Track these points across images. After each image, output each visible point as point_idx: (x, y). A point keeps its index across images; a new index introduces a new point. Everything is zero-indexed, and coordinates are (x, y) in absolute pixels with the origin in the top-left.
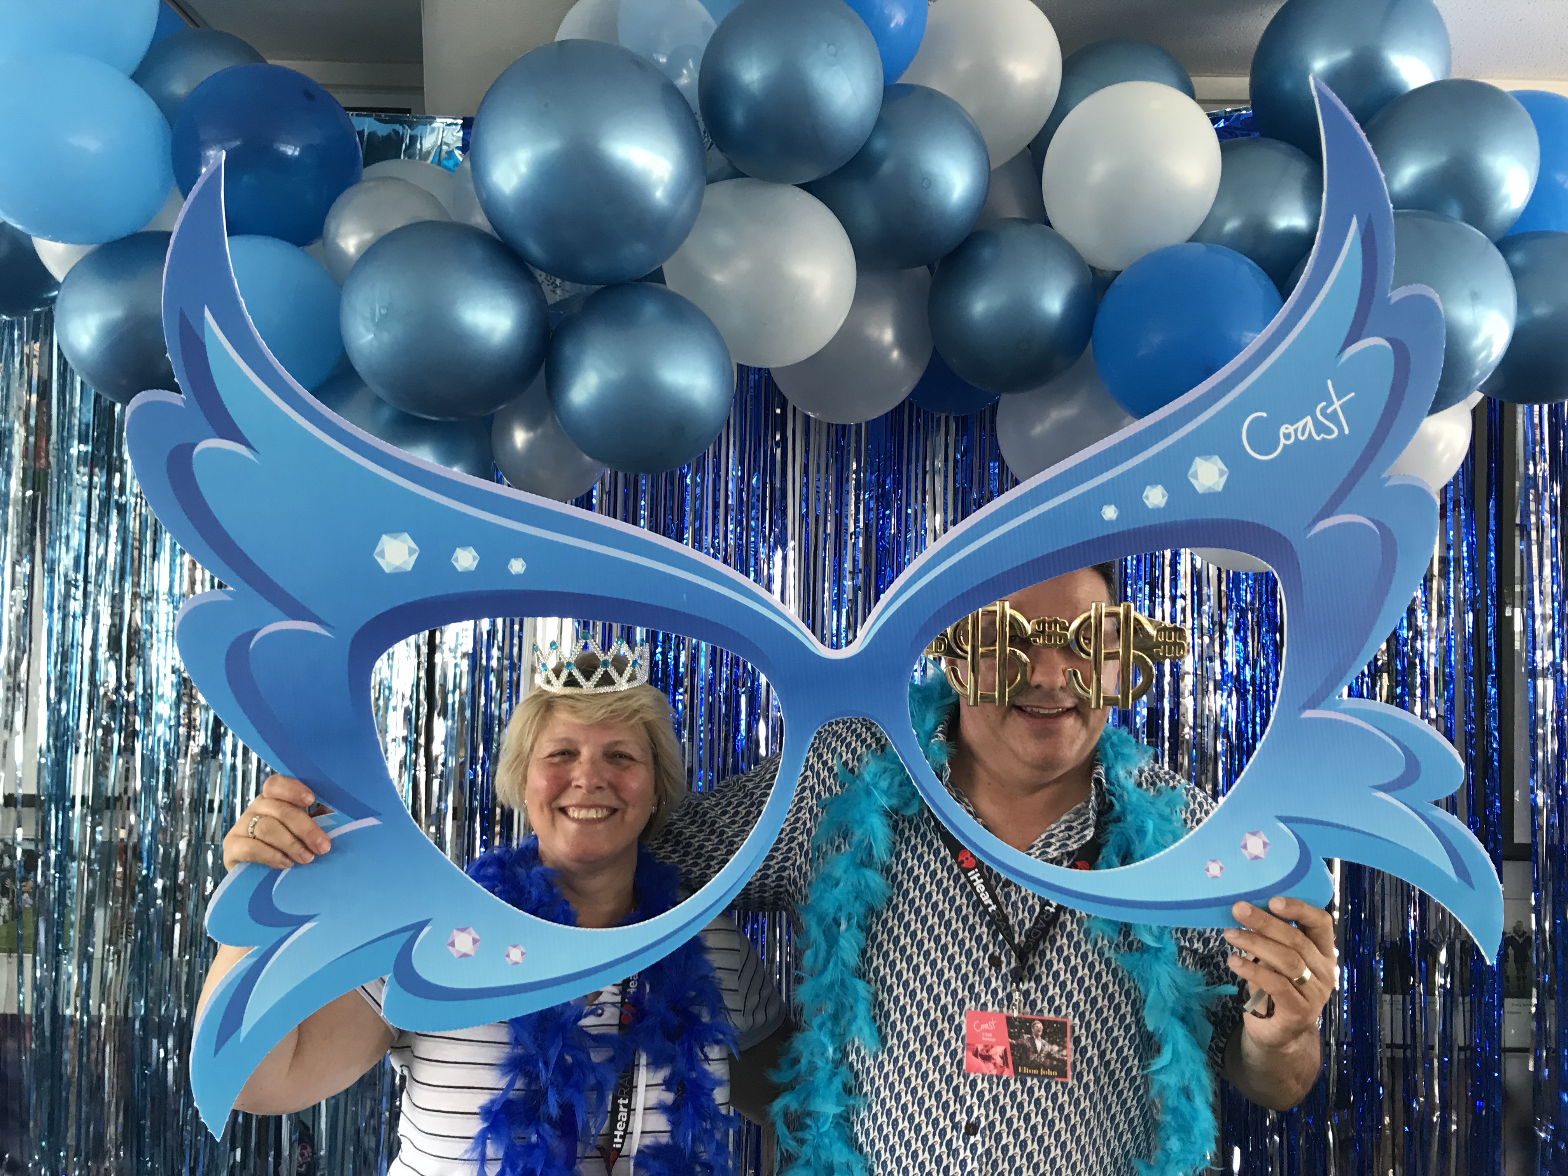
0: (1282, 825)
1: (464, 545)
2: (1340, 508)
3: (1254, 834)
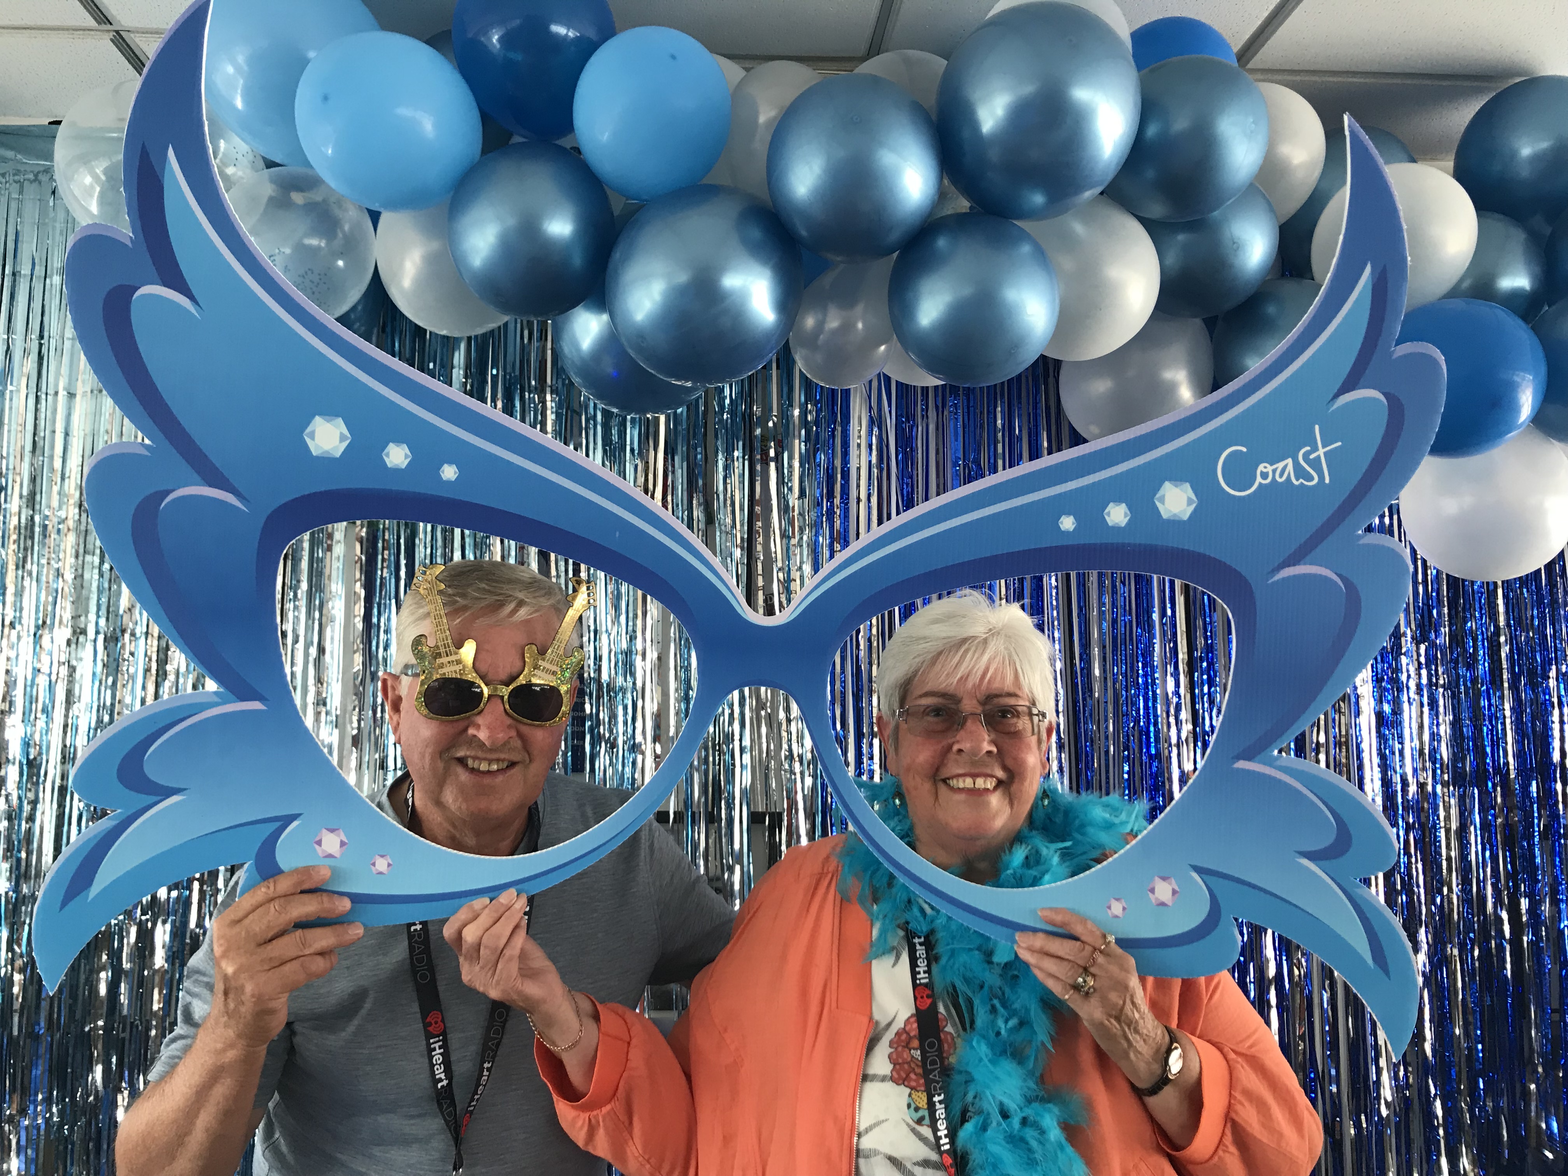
0: (1195, 875)
1: (398, 441)
2: (1308, 558)
3: (1164, 879)
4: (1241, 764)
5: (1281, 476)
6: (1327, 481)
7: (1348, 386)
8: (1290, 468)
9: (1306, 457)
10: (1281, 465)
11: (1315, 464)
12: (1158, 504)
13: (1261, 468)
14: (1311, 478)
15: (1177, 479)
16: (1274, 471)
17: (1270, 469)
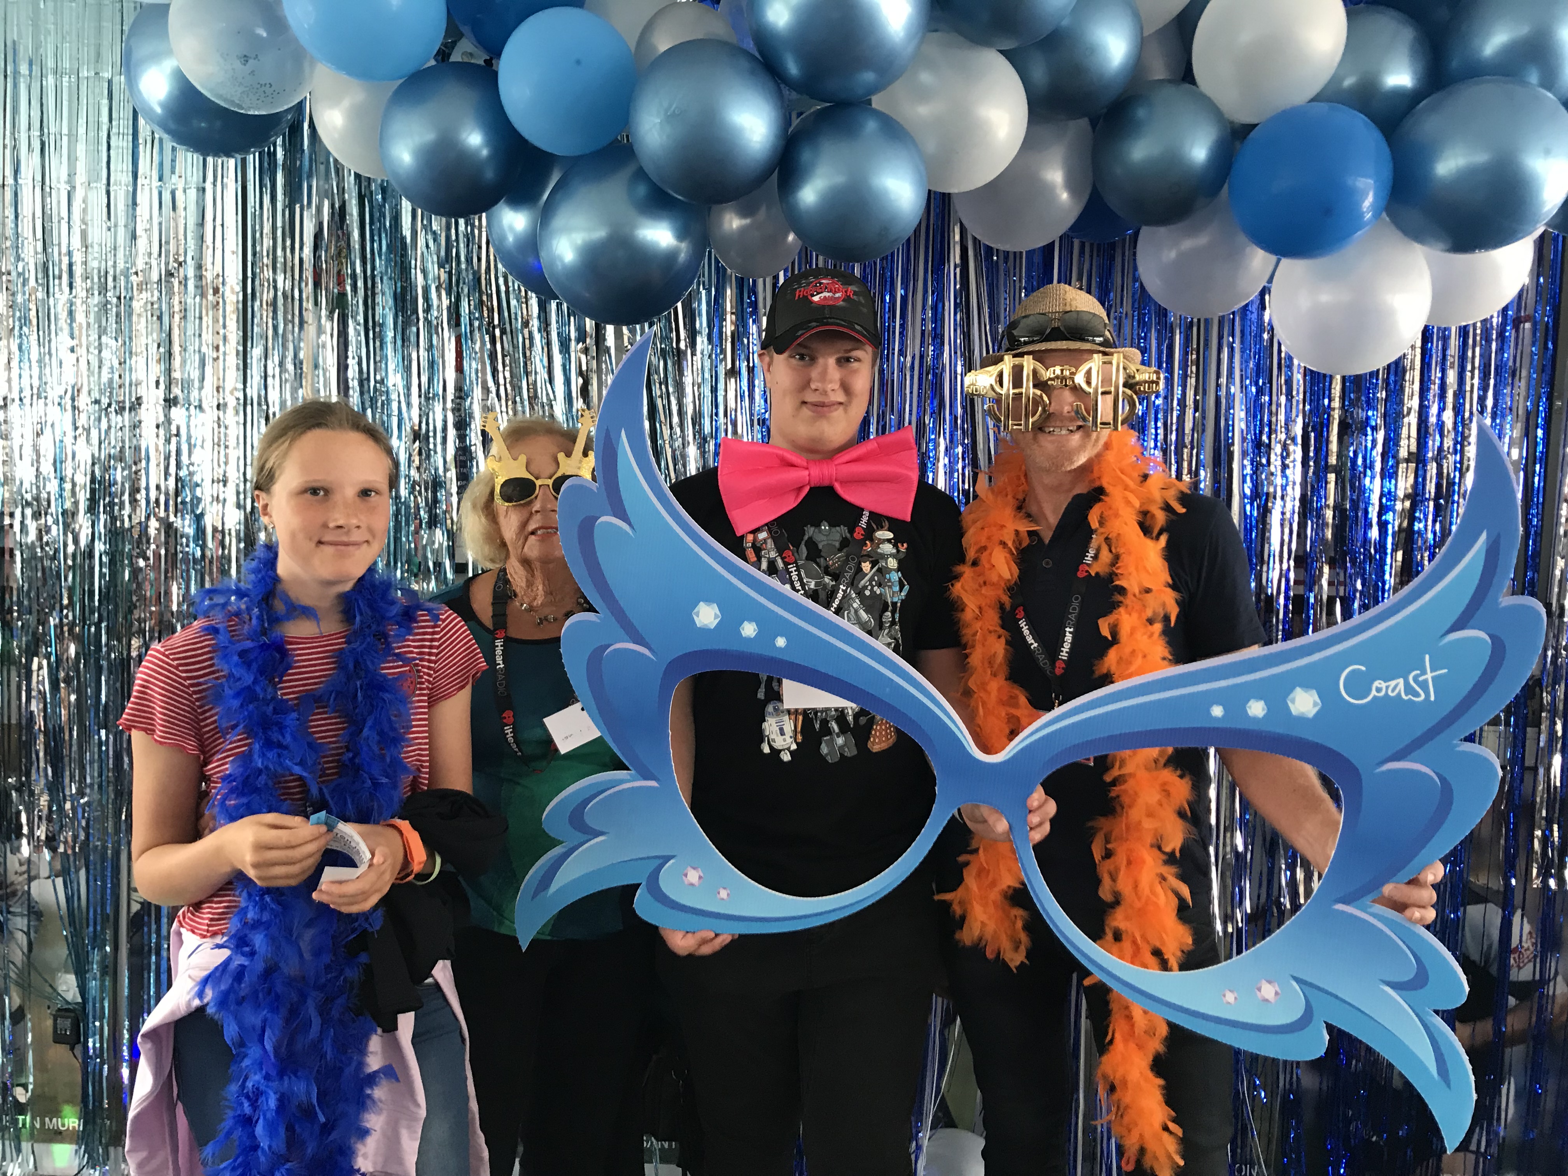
0: (1294, 984)
1: (751, 620)
2: (1409, 757)
3: (1270, 982)
4: (1340, 907)
5: (1393, 691)
6: (1432, 698)
7: (1458, 625)
8: (1401, 686)
9: (1415, 679)
10: (1392, 683)
11: (1424, 685)
12: (1290, 704)
13: (1377, 684)
14: (1418, 695)
15: (1306, 686)
16: (1387, 687)
17: (1383, 685)
